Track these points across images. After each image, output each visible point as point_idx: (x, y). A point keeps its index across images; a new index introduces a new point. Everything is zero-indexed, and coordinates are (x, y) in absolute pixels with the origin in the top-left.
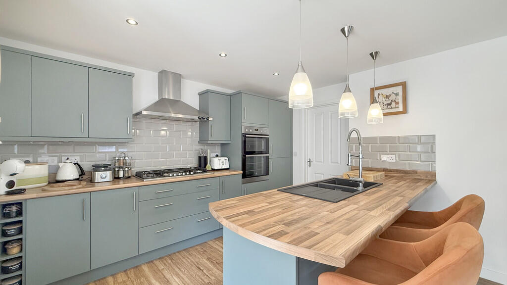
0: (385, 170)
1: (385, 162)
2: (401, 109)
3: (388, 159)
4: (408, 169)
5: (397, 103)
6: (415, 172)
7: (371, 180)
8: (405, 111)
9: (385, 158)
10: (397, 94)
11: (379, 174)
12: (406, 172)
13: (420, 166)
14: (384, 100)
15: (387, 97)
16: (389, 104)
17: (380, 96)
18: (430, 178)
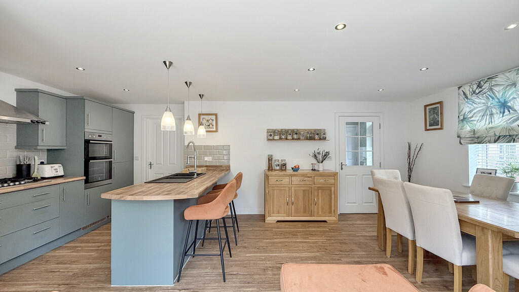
0: (206, 166)
1: (206, 161)
2: (214, 129)
3: (208, 159)
4: (218, 165)
5: (213, 126)
6: (222, 166)
7: (200, 172)
8: (216, 131)
9: (206, 159)
10: (213, 120)
11: (203, 168)
12: (217, 167)
13: (223, 162)
14: (206, 122)
15: (208, 121)
16: (209, 126)
17: (204, 120)
18: (228, 168)
